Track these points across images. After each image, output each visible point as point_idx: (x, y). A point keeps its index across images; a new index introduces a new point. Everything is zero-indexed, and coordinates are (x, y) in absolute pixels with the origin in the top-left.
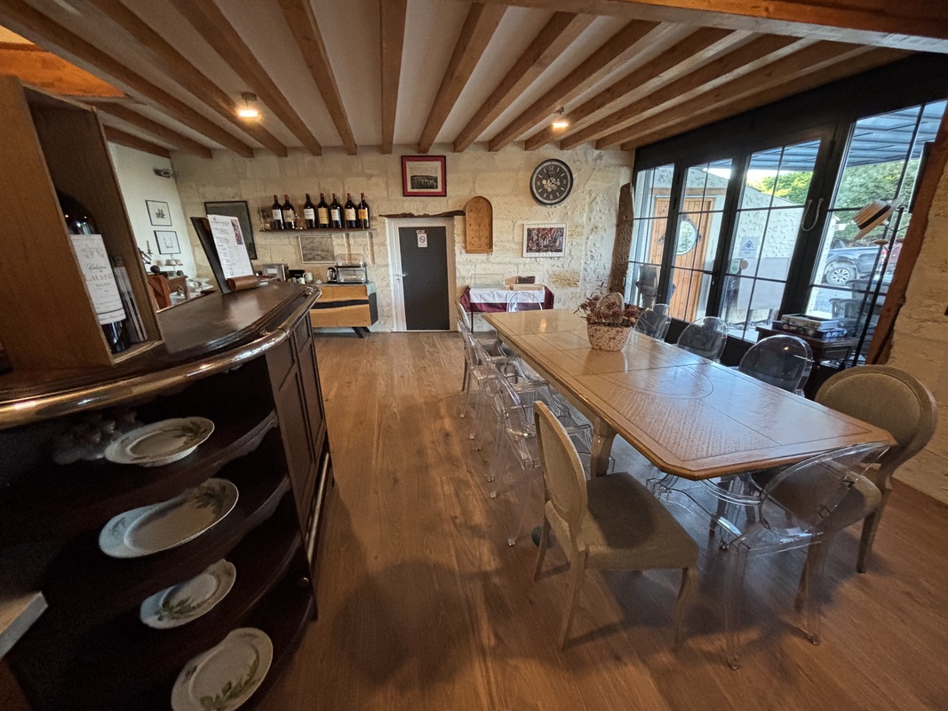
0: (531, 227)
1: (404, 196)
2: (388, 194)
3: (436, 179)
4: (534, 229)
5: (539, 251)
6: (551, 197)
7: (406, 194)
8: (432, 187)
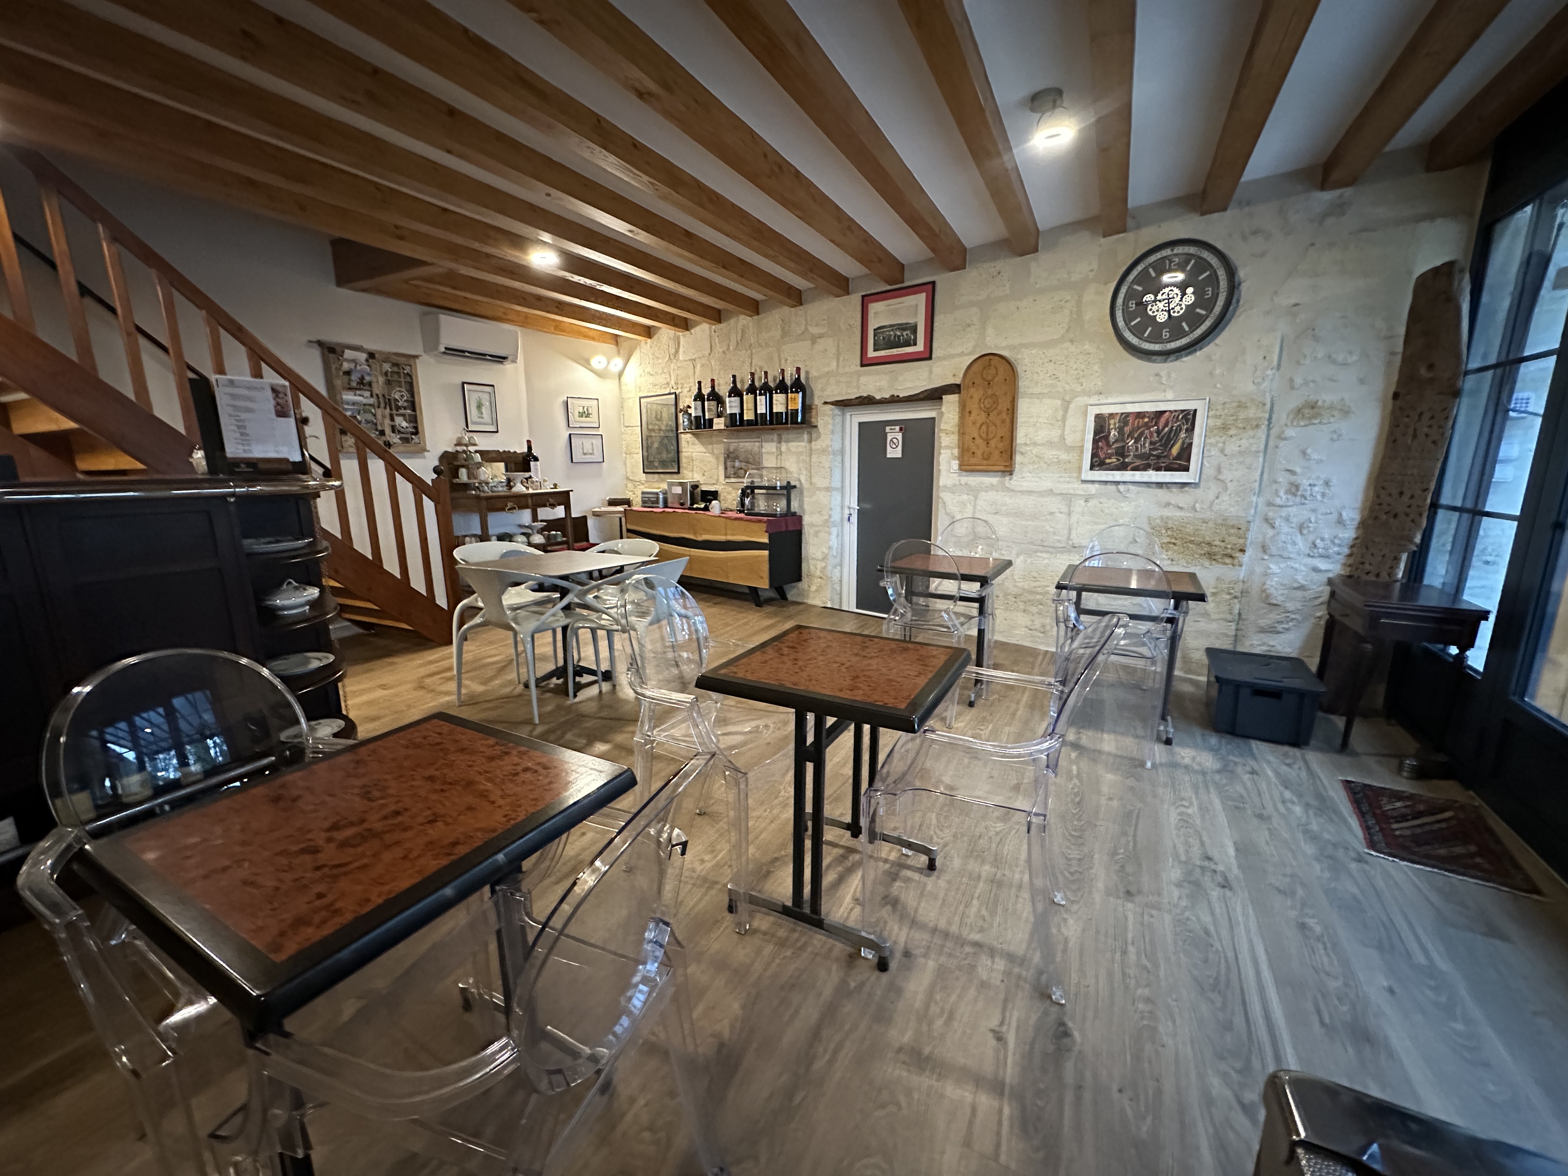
0: (1106, 410)
1: (863, 365)
2: (838, 366)
3: (914, 329)
4: (1111, 415)
5: (1123, 467)
6: (1166, 334)
7: (865, 362)
8: (907, 344)
